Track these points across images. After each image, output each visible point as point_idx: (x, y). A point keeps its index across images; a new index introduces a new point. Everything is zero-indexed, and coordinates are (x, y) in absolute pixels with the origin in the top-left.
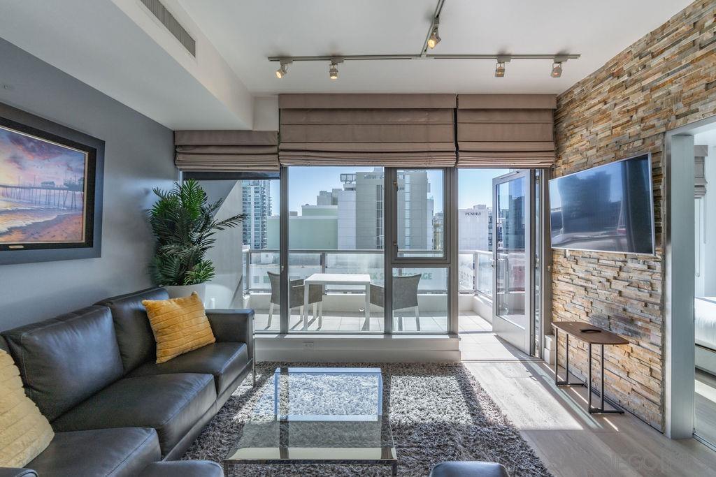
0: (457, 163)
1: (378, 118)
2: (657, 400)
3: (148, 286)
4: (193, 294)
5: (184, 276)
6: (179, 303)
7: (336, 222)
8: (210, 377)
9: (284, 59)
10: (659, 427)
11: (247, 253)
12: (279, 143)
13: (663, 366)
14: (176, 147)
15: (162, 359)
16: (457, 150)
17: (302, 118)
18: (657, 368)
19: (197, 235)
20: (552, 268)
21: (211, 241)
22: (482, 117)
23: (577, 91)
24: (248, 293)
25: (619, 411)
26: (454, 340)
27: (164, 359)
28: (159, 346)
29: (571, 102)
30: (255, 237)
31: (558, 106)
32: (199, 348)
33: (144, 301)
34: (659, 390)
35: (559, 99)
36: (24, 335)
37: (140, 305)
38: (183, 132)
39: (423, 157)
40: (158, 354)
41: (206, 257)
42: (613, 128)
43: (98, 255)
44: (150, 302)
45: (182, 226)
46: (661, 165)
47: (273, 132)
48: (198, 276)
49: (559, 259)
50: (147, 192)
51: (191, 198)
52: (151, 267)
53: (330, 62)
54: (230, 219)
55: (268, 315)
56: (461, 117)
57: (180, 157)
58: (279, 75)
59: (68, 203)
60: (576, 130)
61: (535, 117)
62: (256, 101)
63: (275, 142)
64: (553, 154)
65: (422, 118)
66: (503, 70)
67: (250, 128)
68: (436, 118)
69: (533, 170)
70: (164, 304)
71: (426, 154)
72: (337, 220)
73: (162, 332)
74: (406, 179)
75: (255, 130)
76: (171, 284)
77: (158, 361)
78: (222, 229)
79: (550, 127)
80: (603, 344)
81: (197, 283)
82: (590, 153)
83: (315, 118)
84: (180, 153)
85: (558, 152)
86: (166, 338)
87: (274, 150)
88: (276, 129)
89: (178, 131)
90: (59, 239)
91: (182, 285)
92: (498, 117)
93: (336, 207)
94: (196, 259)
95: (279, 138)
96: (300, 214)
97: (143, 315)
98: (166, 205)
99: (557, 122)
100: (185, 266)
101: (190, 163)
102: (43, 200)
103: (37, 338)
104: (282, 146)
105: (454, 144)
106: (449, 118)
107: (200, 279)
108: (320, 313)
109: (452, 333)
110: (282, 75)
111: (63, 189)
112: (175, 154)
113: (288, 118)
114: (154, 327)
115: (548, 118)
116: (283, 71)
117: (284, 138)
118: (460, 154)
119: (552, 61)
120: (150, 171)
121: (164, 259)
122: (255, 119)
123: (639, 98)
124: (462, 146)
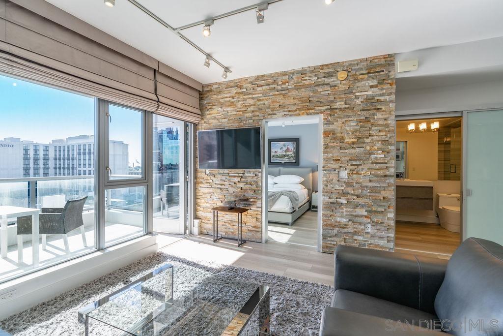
2: (259, 230)
10: (259, 241)
16: (158, 101)
20: (197, 181)
22: (169, 82)
23: (215, 86)
26: (152, 237)
29: (211, 91)
31: (203, 91)
34: (260, 225)
35: (203, 87)
42: (237, 111)
56: (158, 78)
60: (214, 107)
61: (192, 93)
64: (199, 116)
68: (143, 72)
79: (197, 100)
85: (202, 115)
99: (201, 98)
105: (155, 96)
106: (152, 75)
123: (251, 102)
124: (160, 99)
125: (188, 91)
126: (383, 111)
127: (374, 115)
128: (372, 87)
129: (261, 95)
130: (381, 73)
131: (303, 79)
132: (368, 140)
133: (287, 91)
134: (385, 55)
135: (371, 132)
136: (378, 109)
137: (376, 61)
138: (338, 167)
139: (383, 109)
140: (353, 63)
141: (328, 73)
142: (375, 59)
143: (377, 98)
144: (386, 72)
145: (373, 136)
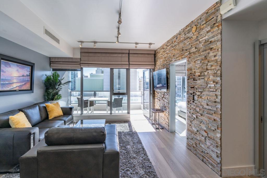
0: (129, 67)
1: (108, 55)
2: (168, 124)
3: (43, 101)
4: (57, 103)
5: (54, 98)
6: (54, 104)
7: (103, 80)
8: (63, 121)
9: (82, 42)
10: (168, 130)
11: (70, 92)
12: (81, 61)
13: (169, 116)
14: (50, 62)
15: (50, 118)
16: (129, 64)
17: (87, 54)
18: (168, 117)
19: (57, 87)
20: (154, 95)
21: (61, 88)
22: (136, 55)
23: (158, 50)
24: (70, 105)
25: (163, 128)
26: (129, 115)
27: (51, 118)
28: (49, 115)
29: (157, 52)
30: (71, 86)
31: (155, 53)
32: (59, 116)
33: (45, 104)
34: (168, 122)
35: (155, 51)
36: (23, 110)
37: (44, 105)
38: (53, 58)
39: (120, 66)
40: (49, 117)
41: (60, 93)
42: (163, 61)
43: (33, 92)
44: (47, 104)
45: (53, 84)
46: (169, 71)
47: (79, 58)
48: (57, 98)
49: (156, 93)
50: (43, 75)
51: (55, 76)
52: (44, 96)
53: (94, 43)
54: (67, 82)
55: (77, 111)
56: (130, 55)
57: (52, 65)
58: (80, 46)
59: (27, 80)
60: (158, 60)
61: (149, 56)
62: (74, 49)
63: (79, 61)
64: (154, 65)
65: (120, 55)
66: (137, 47)
67: (72, 57)
68: (124, 55)
69: (150, 69)
70: (50, 105)
71: (121, 65)
72: (103, 79)
73: (50, 112)
74: (116, 71)
75: (74, 57)
76: (50, 100)
77: (49, 119)
78: (64, 85)
79: (153, 58)
80: (159, 112)
81: (57, 100)
82: (160, 66)
83: (91, 55)
84: (52, 64)
85: (155, 65)
86: (51, 113)
87: (79, 63)
88: (80, 57)
89: (51, 57)
90: (25, 89)
91: (53, 100)
92: (140, 55)
93: (103, 74)
94: (57, 93)
95: (80, 60)
96: (89, 77)
97: (45, 108)
98: (48, 79)
99: (155, 57)
100: (54, 96)
101: (55, 66)
102: (22, 79)
103: (26, 111)
104: (81, 62)
105: (128, 62)
106: (127, 55)
107: (58, 99)
108: (93, 110)
109: (129, 113)
110: (81, 46)
111: (26, 76)
112: (50, 64)
113: (83, 54)
114: (48, 110)
115: (153, 56)
116: (81, 45)
117: (82, 60)
118: (130, 65)
119: (148, 45)
120: (44, 69)
121: (48, 93)
122: (74, 54)
123: (166, 55)
124: (131, 63)
125: (147, 55)
126: (214, 49)
127: (209, 53)
128: (208, 32)
129: (168, 51)
130: (212, 20)
131: (180, 37)
132: (206, 73)
133: (175, 47)
134: (214, 5)
135: (208, 67)
136: (211, 48)
137: (210, 11)
138: (193, 93)
139: (214, 48)
140: (198, 18)
141: (188, 30)
142: (209, 10)
143: (210, 40)
144: (215, 18)
145: (209, 70)
